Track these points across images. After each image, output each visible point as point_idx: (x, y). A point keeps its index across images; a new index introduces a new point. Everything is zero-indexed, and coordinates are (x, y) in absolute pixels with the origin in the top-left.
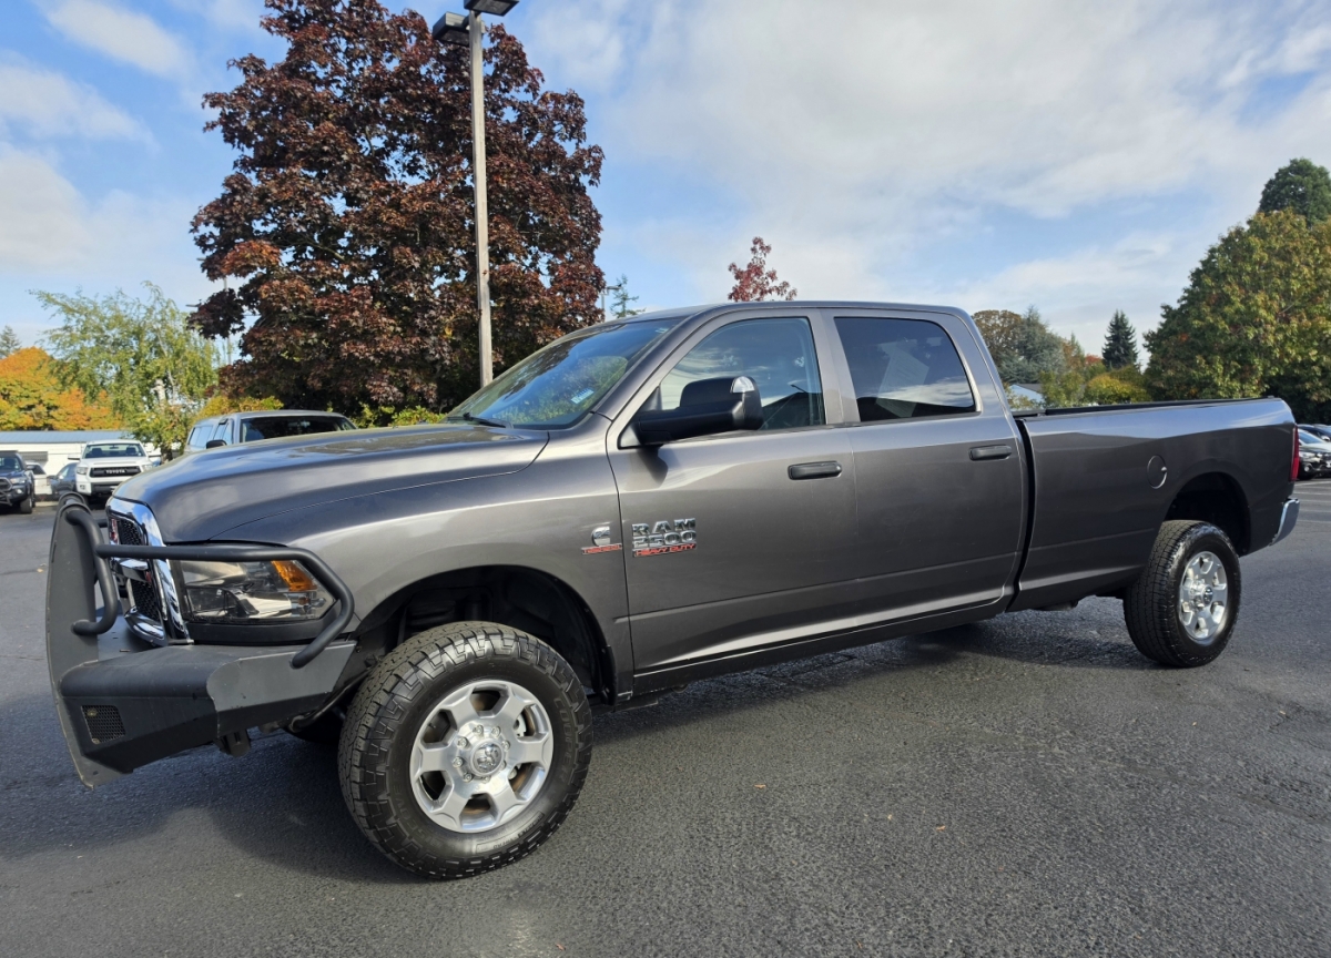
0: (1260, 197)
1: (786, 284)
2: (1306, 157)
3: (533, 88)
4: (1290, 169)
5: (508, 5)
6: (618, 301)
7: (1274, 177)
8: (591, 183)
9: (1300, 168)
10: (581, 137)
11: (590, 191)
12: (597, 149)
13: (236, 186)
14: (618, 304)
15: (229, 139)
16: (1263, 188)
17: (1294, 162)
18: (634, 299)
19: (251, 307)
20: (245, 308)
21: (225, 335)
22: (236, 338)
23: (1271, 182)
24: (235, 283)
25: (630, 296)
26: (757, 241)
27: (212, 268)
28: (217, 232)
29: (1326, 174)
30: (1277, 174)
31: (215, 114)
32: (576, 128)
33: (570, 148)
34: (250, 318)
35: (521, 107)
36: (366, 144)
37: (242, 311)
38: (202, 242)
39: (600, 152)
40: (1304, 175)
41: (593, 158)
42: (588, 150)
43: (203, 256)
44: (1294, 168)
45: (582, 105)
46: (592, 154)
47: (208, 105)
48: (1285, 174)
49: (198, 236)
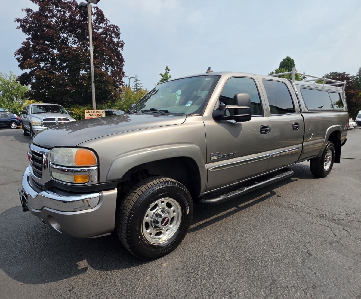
0: (279, 65)
2: (290, 57)
3: (106, 24)
4: (286, 59)
5: (97, 1)
6: (136, 81)
7: (282, 61)
8: (121, 50)
10: (119, 38)
11: (121, 52)
12: (122, 41)
13: (26, 44)
14: (136, 82)
15: (24, 31)
16: (280, 63)
17: (287, 57)
18: (139, 80)
20: (31, 77)
21: (27, 85)
22: (29, 86)
25: (138, 80)
27: (22, 67)
28: (22, 56)
29: (293, 61)
30: (283, 60)
31: (19, 24)
32: (118, 35)
33: (116, 40)
36: (62, 36)
38: (18, 59)
39: (123, 42)
40: (289, 61)
41: (121, 44)
42: (120, 41)
43: (19, 64)
44: (287, 59)
45: (119, 29)
46: (121, 42)
47: (16, 22)
48: (285, 60)
49: (17, 58)
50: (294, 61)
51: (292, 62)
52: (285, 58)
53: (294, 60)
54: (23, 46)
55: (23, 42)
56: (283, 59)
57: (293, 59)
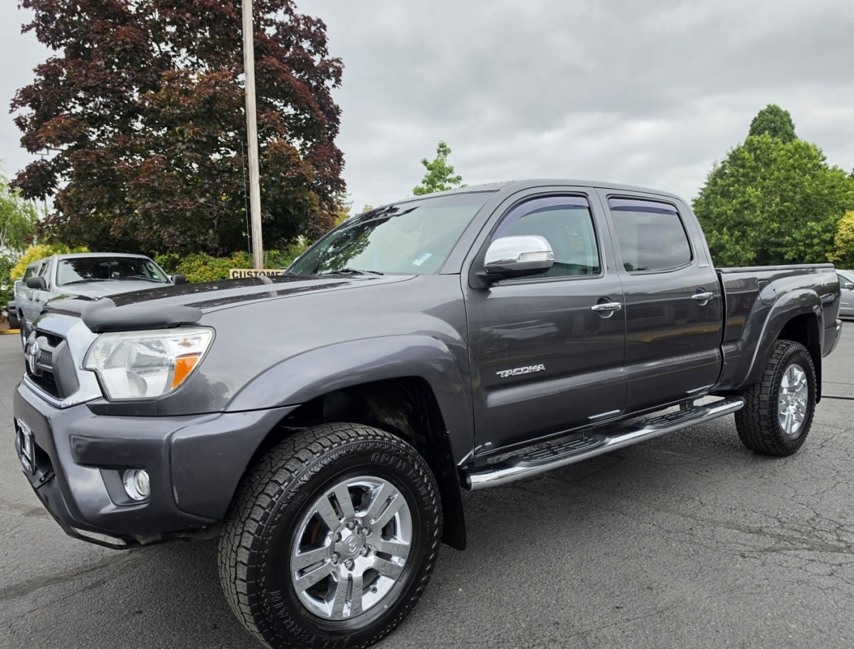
1: (459, 178)
2: (777, 104)
3: (289, 12)
4: (766, 111)
7: (757, 116)
8: (334, 86)
9: (773, 111)
10: (326, 52)
11: (333, 93)
13: (49, 71)
15: (42, 38)
16: (751, 122)
17: (769, 106)
19: (62, 175)
20: (58, 175)
21: (43, 198)
22: (50, 200)
23: (755, 120)
24: (49, 155)
26: (442, 146)
27: (31, 143)
28: (31, 111)
29: (789, 115)
30: (759, 114)
32: (319, 43)
33: (316, 60)
34: (63, 183)
35: (280, 26)
36: (156, 48)
37: (56, 177)
38: (20, 123)
39: (341, 63)
40: (775, 116)
41: (336, 67)
42: (333, 61)
43: (22, 134)
44: (770, 110)
45: (324, 27)
46: (335, 64)
47: (22, 8)
48: (764, 114)
49: (16, 117)
50: (791, 117)
51: (786, 120)
52: (764, 108)
53: (790, 112)
54: (38, 78)
55: (40, 67)
56: (759, 112)
57: (787, 112)
